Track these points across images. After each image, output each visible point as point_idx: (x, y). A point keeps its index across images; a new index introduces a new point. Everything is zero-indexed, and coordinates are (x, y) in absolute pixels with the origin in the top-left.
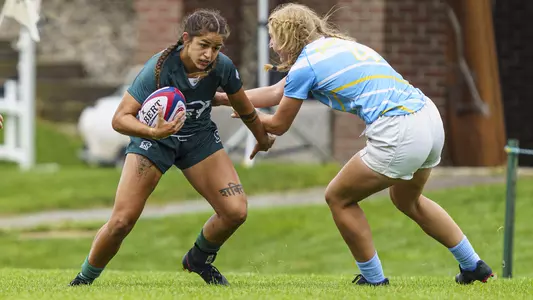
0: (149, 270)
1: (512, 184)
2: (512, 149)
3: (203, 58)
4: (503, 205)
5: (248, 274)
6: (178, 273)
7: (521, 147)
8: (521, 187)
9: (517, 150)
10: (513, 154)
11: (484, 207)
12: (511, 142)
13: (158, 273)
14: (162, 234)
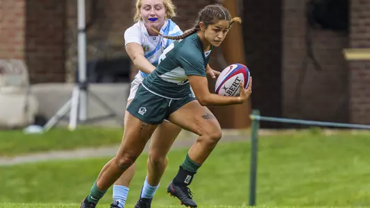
0: (3, 202)
1: (255, 141)
2: (255, 116)
3: (217, 39)
4: (249, 155)
5: (72, 204)
6: (24, 204)
7: (262, 115)
8: (262, 143)
9: (258, 117)
10: (256, 120)
11: (236, 157)
12: (255, 112)
13: (10, 204)
14: (13, 177)
